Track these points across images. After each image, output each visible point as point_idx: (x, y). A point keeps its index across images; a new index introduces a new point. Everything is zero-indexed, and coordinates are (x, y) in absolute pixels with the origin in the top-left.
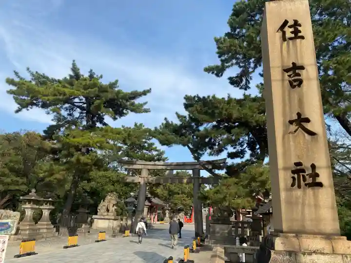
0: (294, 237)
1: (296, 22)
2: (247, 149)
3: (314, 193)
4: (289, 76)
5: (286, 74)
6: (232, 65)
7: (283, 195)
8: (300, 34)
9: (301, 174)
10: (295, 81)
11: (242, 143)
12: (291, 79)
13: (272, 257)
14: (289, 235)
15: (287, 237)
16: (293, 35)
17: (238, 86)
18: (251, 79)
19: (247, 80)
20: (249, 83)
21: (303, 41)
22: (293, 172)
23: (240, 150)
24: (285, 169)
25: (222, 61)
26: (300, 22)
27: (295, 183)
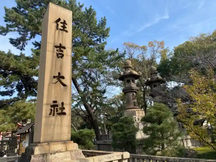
0: (47, 145)
1: (65, 21)
2: (15, 90)
3: (61, 119)
4: (57, 50)
5: (56, 49)
6: (15, 30)
7: (44, 120)
8: (65, 29)
9: (56, 107)
10: (60, 54)
11: (13, 85)
12: (58, 53)
13: (32, 159)
14: (44, 144)
15: (42, 146)
16: (62, 28)
17: (16, 46)
18: (27, 44)
19: (23, 44)
20: (25, 46)
21: (67, 33)
22: (52, 106)
23: (10, 91)
24: (47, 104)
25: (7, 25)
26: (66, 22)
27: (52, 113)
